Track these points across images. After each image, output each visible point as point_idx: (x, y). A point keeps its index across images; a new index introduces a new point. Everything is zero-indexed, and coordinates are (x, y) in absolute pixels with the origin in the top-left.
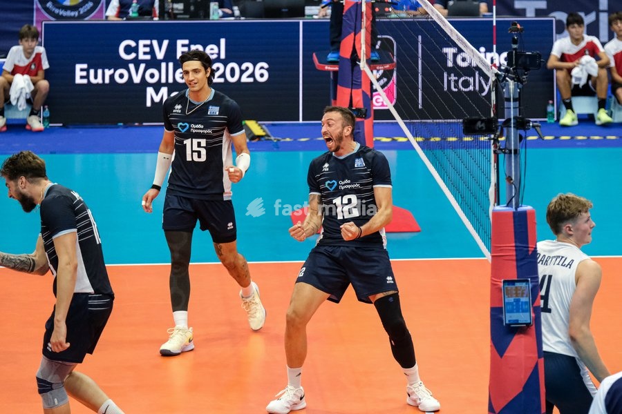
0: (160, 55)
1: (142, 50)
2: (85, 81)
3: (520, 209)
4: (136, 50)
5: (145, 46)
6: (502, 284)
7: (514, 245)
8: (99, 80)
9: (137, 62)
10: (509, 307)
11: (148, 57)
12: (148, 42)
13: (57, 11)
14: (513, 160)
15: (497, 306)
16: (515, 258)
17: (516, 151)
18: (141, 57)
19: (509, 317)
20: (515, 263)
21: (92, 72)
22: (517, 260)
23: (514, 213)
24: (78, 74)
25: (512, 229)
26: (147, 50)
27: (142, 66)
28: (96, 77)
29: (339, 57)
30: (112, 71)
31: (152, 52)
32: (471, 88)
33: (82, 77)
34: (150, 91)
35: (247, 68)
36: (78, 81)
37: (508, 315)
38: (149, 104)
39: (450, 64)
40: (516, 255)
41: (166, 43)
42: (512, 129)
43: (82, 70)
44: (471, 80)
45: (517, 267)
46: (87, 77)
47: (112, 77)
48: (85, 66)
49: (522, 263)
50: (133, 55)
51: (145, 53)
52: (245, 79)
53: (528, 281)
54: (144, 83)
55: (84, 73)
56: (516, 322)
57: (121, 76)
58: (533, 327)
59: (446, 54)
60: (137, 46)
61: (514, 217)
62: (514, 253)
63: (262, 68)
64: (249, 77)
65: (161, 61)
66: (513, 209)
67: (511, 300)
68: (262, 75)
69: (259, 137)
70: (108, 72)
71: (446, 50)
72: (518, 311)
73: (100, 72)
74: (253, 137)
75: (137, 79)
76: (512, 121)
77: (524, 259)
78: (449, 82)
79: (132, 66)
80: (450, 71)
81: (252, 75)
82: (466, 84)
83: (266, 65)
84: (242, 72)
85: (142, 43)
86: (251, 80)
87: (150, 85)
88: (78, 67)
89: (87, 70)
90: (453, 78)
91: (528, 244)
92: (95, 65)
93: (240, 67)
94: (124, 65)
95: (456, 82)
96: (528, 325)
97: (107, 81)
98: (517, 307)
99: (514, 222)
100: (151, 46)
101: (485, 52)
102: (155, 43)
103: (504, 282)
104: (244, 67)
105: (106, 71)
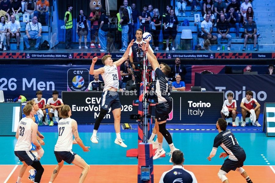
0: (98, 102)
1: (93, 101)
2: (75, 110)
3: (147, 144)
4: (91, 101)
5: (94, 99)
6: (141, 167)
7: (145, 155)
8: (80, 110)
9: (91, 104)
10: (143, 175)
11: (95, 103)
12: (95, 98)
13: (74, 89)
14: (146, 128)
15: (139, 174)
16: (145, 159)
17: (147, 125)
18: (93, 103)
19: (143, 178)
20: (145, 161)
21: (77, 107)
22: (146, 160)
23: (145, 145)
24: (73, 108)
25: (145, 150)
26: (95, 101)
27: (93, 106)
28: (79, 109)
29: (139, 101)
30: (83, 107)
31: (96, 101)
32: (197, 114)
33: (74, 109)
34: (95, 114)
35: (126, 107)
36: (73, 110)
37: (142, 177)
38: (95, 118)
39: (190, 106)
40: (146, 158)
41: (100, 98)
42: (146, 118)
43: (74, 107)
44: (197, 111)
45: (146, 162)
46: (76, 109)
47: (84, 109)
48: (75, 106)
49: (147, 161)
50: (90, 102)
51: (94, 102)
52: (125, 110)
53: (149, 166)
54: (94, 111)
55: (75, 108)
56: (145, 179)
57: (86, 109)
58: (151, 181)
59: (189, 103)
60: (91, 100)
61: (145, 146)
62: (145, 158)
63: (130, 107)
64: (126, 110)
65: (99, 104)
66: (145, 144)
67: (143, 172)
68: (130, 109)
69: (128, 128)
70: (82, 108)
71: (189, 102)
72: (145, 176)
73: (80, 107)
74: (126, 128)
75: (91, 110)
76: (146, 115)
77: (148, 159)
78: (190, 112)
79: (90, 106)
80: (190, 108)
81: (127, 109)
82: (195, 113)
83: (132, 106)
84: (124, 108)
85: (93, 98)
86: (127, 110)
87: (96, 112)
88: (73, 106)
89: (76, 107)
90: (191, 111)
91: (149, 155)
92: (78, 105)
93: (124, 106)
94: (87, 105)
95: (192, 112)
96: (149, 180)
97: (82, 110)
98: (145, 175)
99: (145, 148)
100: (96, 99)
101: (202, 103)
102: (97, 98)
103: (142, 167)
104: (125, 106)
105: (82, 107)
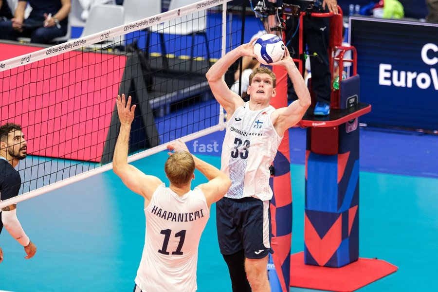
2: (388, 83)
8: (402, 84)
21: (395, 73)
24: (382, 74)
28: (399, 80)
30: (414, 75)
33: (386, 78)
36: (382, 82)
43: (386, 71)
46: (391, 79)
47: (414, 80)
48: (389, 67)
55: (388, 75)
57: (423, 81)
70: (411, 76)
73: (403, 74)
88: (383, 67)
89: (391, 72)
92: (399, 66)
94: (426, 69)
97: (410, 85)
105: (409, 74)
